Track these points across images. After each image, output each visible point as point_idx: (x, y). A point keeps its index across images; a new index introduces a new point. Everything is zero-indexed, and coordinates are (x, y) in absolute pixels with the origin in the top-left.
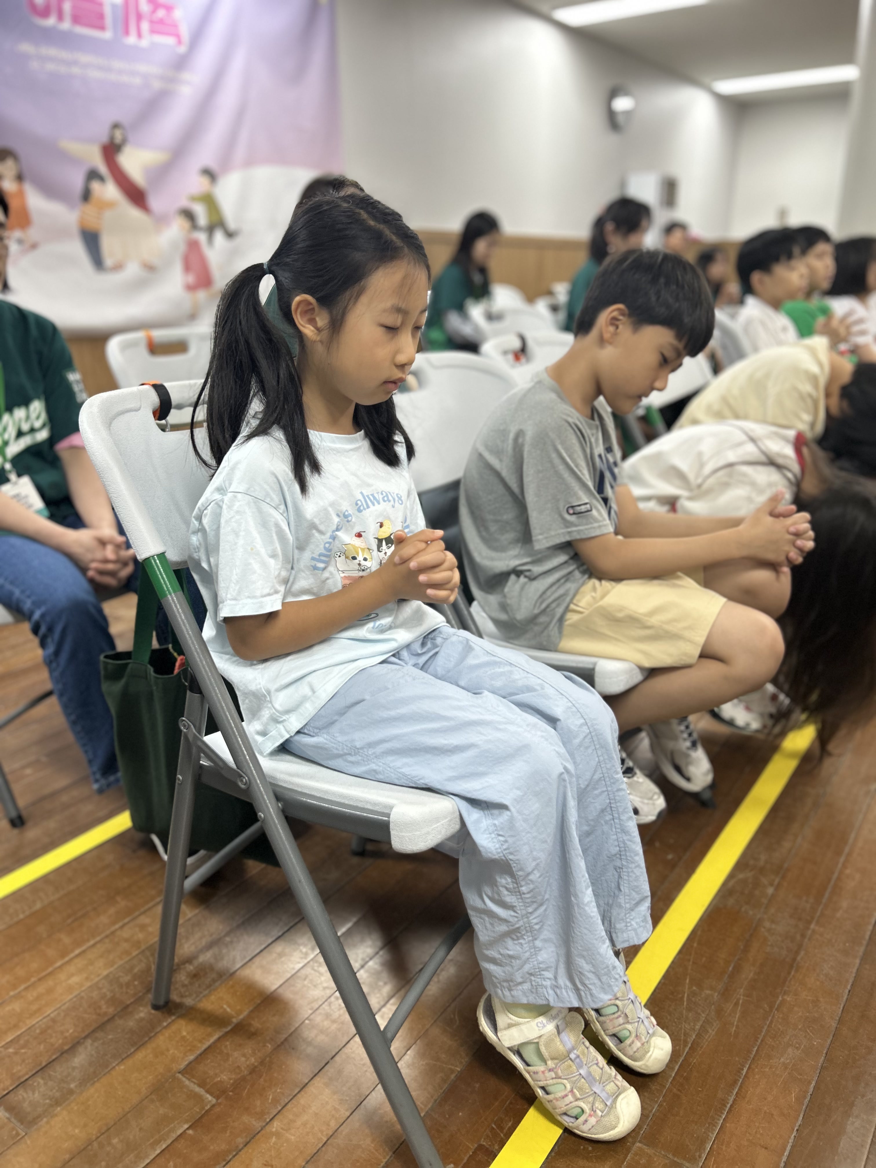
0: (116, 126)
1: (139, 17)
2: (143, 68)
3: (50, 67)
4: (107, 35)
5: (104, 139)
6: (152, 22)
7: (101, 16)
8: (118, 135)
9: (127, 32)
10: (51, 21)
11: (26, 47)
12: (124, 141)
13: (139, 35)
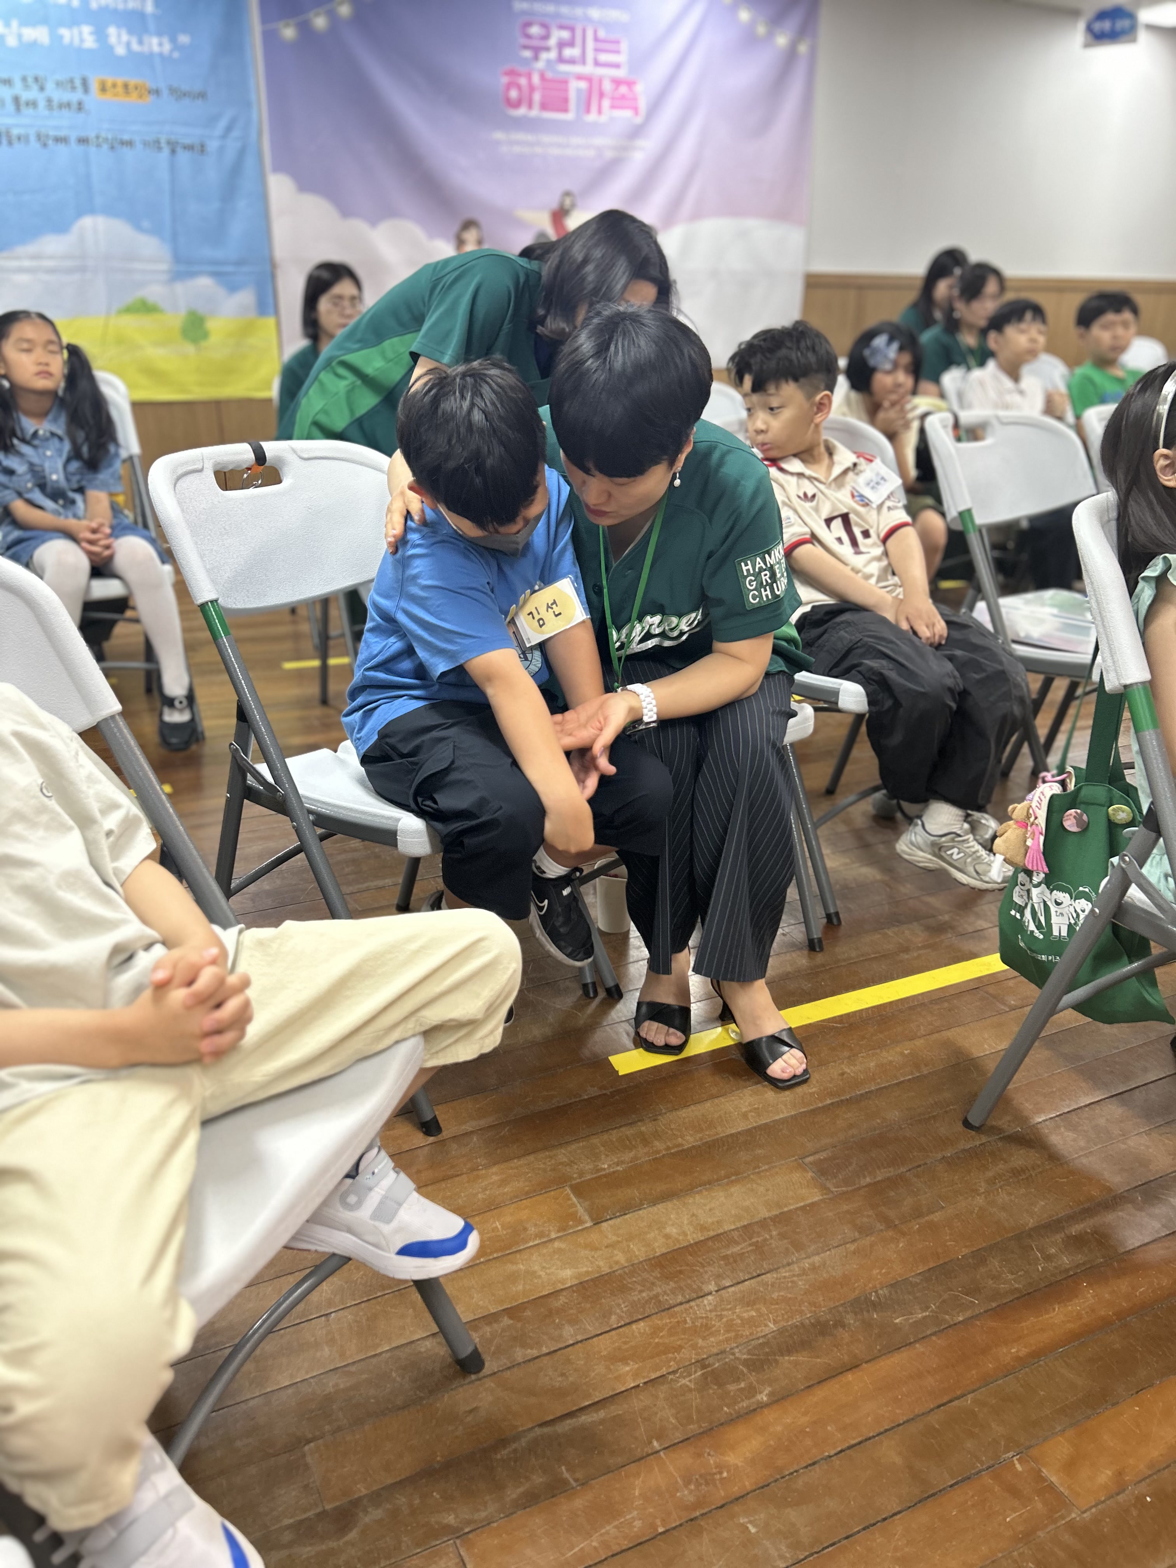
0: (567, 194)
1: (601, 95)
2: (599, 141)
3: (517, 149)
4: (570, 116)
5: (554, 205)
6: (613, 98)
7: (566, 100)
8: (568, 202)
9: (588, 111)
10: (522, 111)
11: (499, 135)
12: (573, 206)
13: (600, 112)
